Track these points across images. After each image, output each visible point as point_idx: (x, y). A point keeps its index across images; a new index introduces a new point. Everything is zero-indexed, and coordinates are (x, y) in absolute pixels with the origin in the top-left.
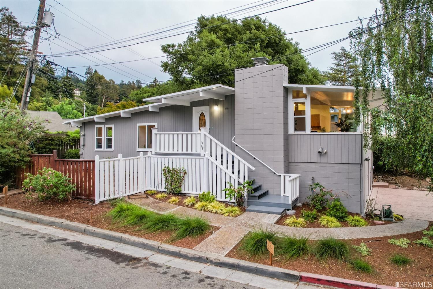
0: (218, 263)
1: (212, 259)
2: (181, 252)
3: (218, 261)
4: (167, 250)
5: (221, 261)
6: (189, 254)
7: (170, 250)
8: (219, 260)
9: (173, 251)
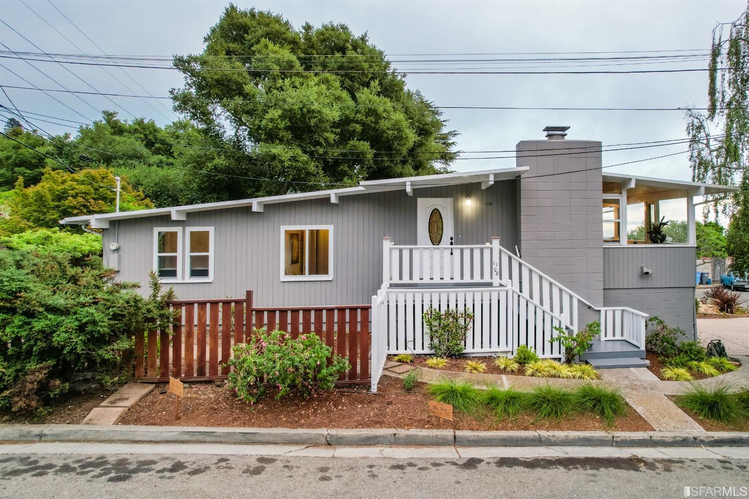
0: (712, 442)
1: (702, 438)
2: (654, 438)
3: (712, 439)
4: (629, 439)
5: (715, 438)
6: (666, 437)
7: (634, 438)
8: (713, 437)
9: (641, 438)
